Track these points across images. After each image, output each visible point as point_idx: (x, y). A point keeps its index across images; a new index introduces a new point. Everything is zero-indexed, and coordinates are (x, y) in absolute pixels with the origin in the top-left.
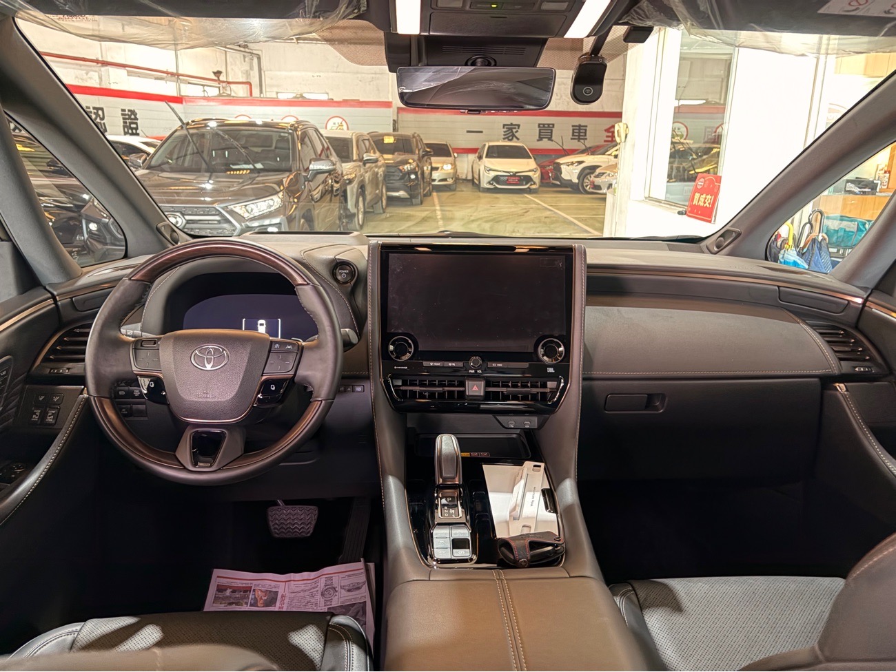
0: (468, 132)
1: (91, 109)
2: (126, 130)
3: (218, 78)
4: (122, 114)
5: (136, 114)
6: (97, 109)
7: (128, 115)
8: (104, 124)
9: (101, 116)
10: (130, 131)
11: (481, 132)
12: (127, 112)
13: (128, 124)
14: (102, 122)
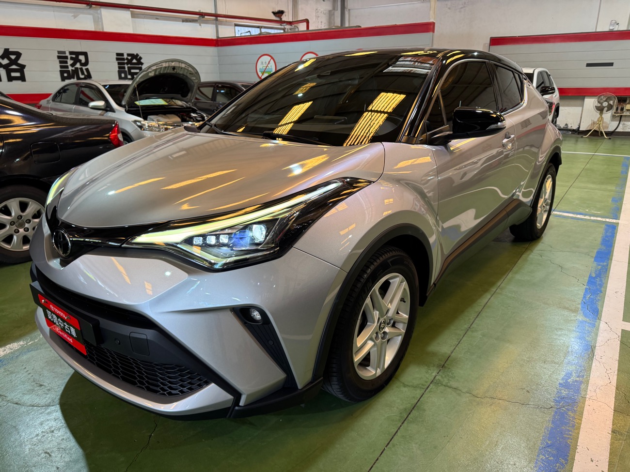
0: (589, 65)
1: (67, 54)
2: (123, 75)
3: (281, 19)
4: (117, 59)
5: (141, 58)
6: (78, 54)
7: (127, 59)
8: (87, 70)
9: (83, 61)
10: (129, 77)
11: (611, 64)
12: (125, 56)
13: (126, 69)
14: (84, 68)
